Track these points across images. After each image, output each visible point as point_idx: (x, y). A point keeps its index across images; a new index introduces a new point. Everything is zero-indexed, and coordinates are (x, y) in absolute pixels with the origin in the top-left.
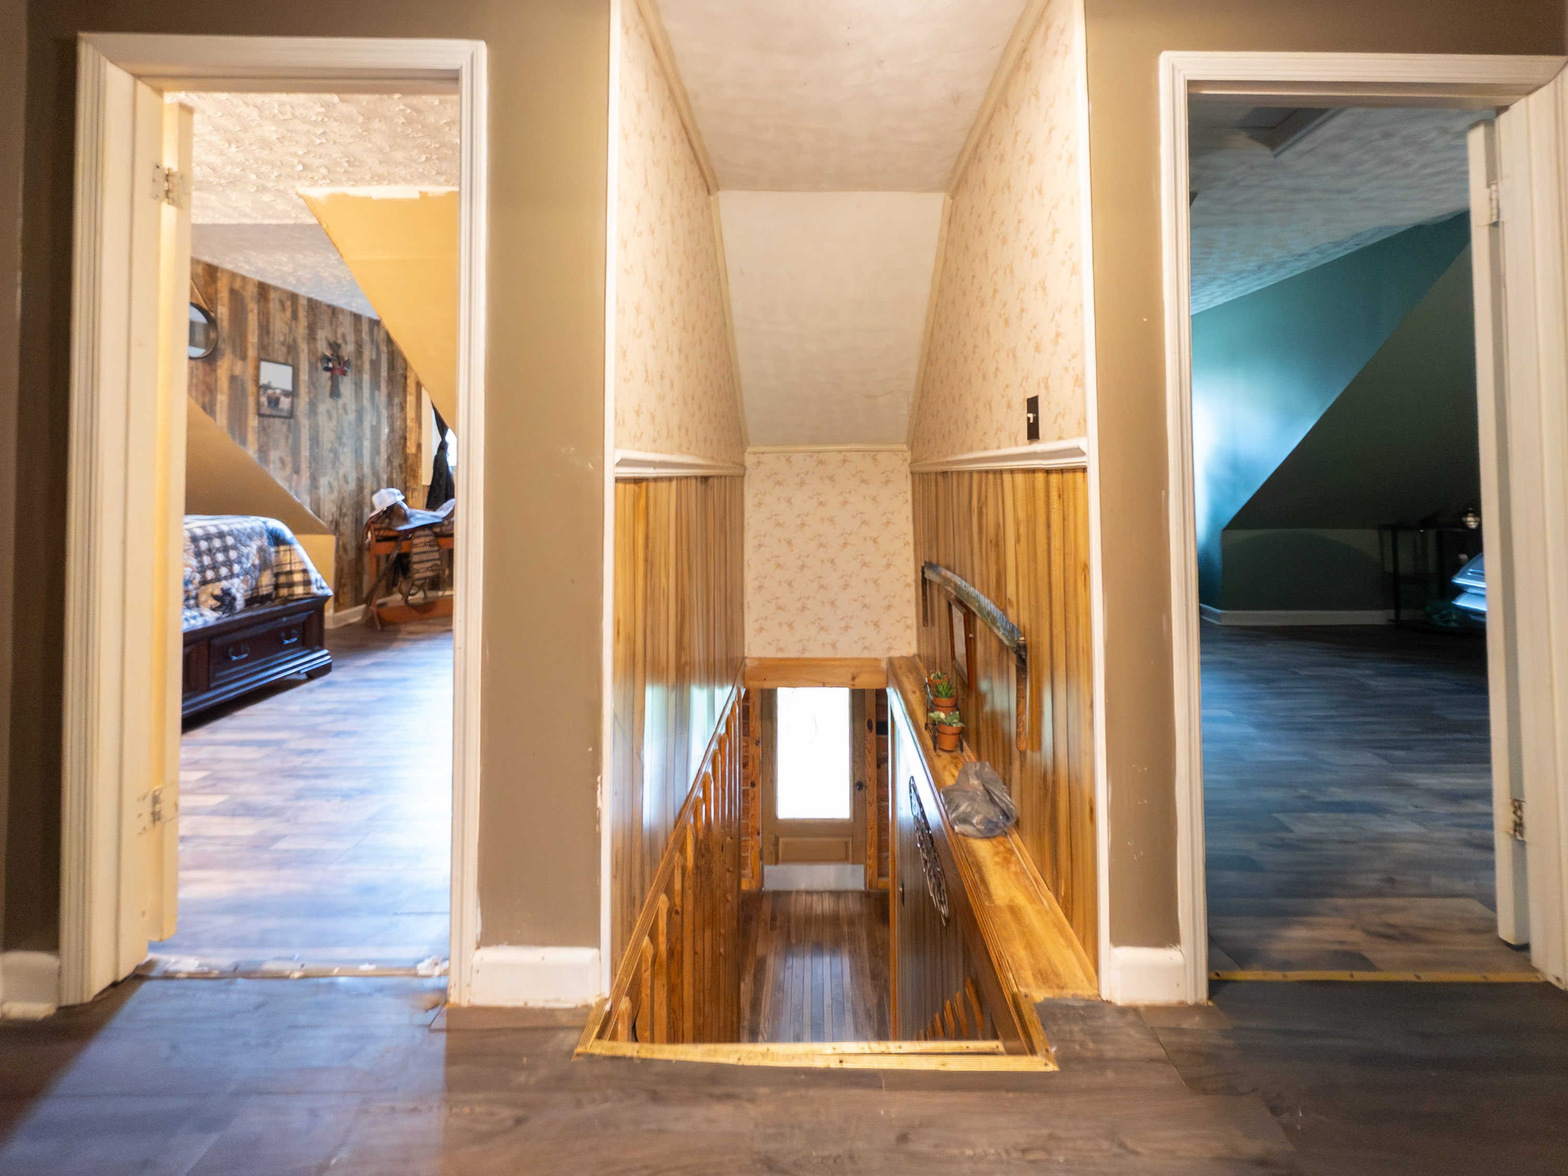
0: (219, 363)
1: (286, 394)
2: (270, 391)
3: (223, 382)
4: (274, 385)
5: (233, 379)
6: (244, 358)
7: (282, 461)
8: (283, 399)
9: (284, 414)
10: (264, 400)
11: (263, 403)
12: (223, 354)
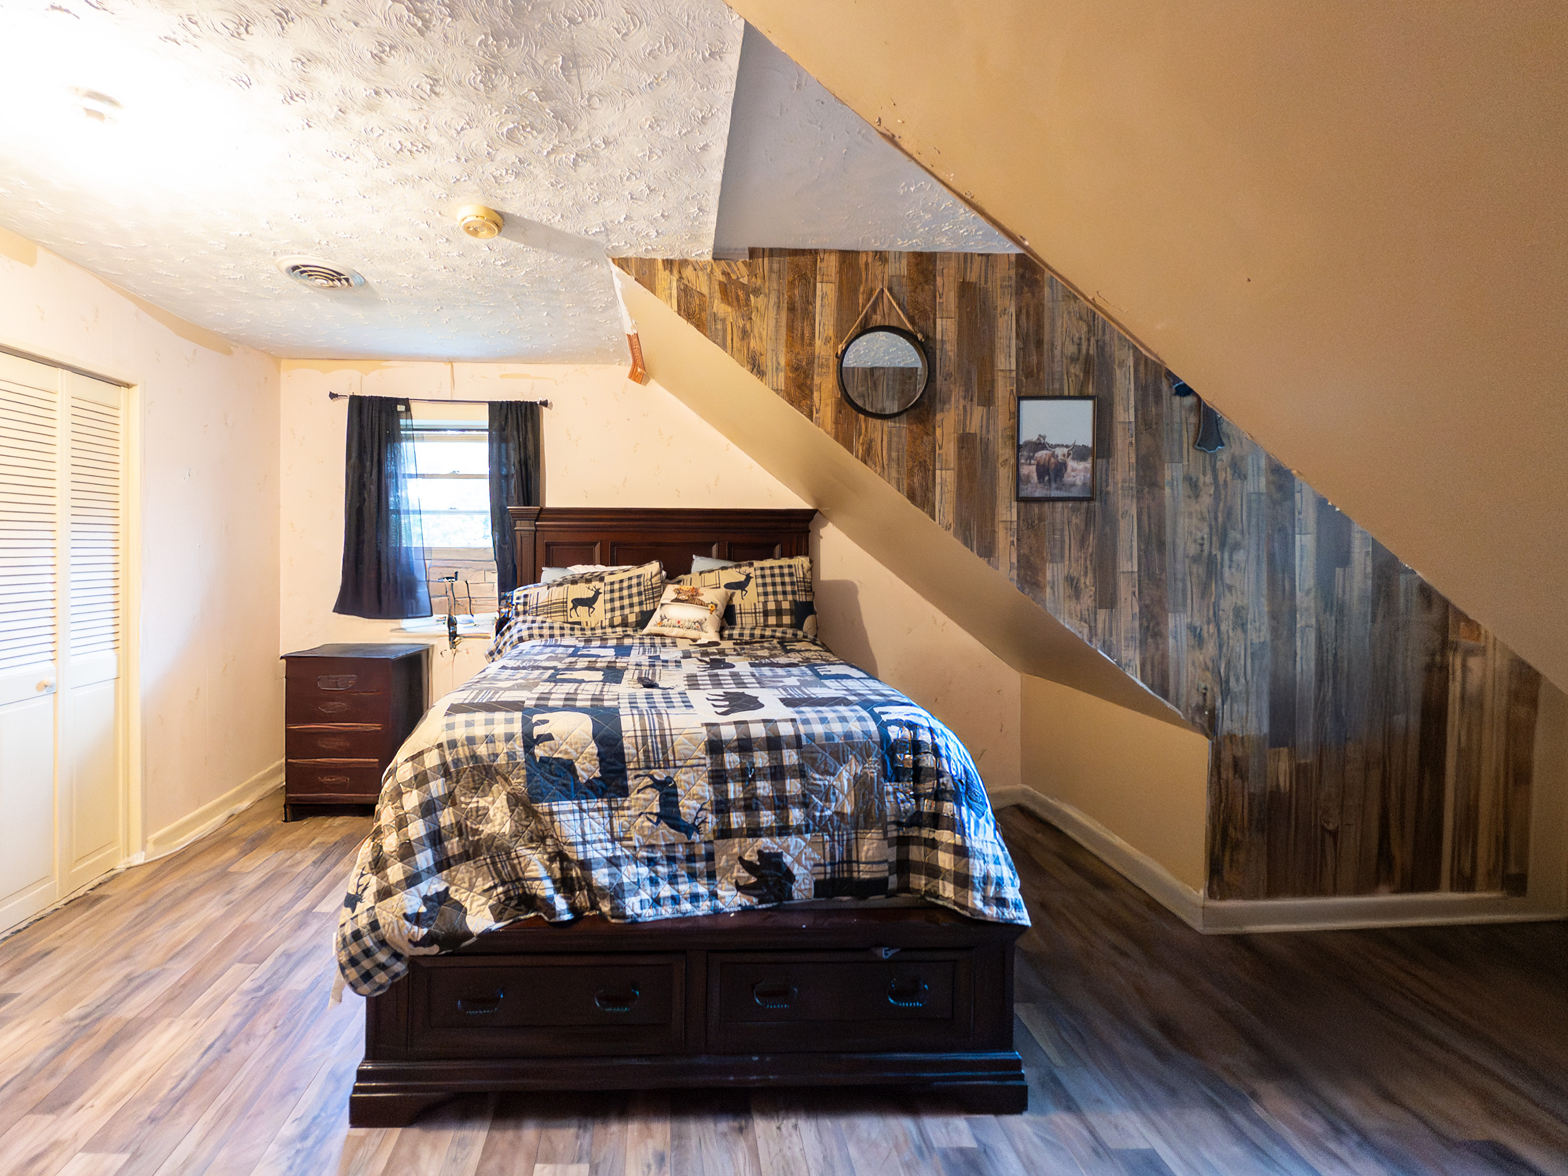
0: (939, 417)
1: (1079, 453)
2: (1042, 454)
3: (948, 449)
4: (1050, 440)
5: (965, 440)
6: (988, 400)
7: (1072, 583)
8: (1071, 464)
9: (1074, 493)
10: (1029, 470)
11: (1028, 476)
12: (946, 401)
